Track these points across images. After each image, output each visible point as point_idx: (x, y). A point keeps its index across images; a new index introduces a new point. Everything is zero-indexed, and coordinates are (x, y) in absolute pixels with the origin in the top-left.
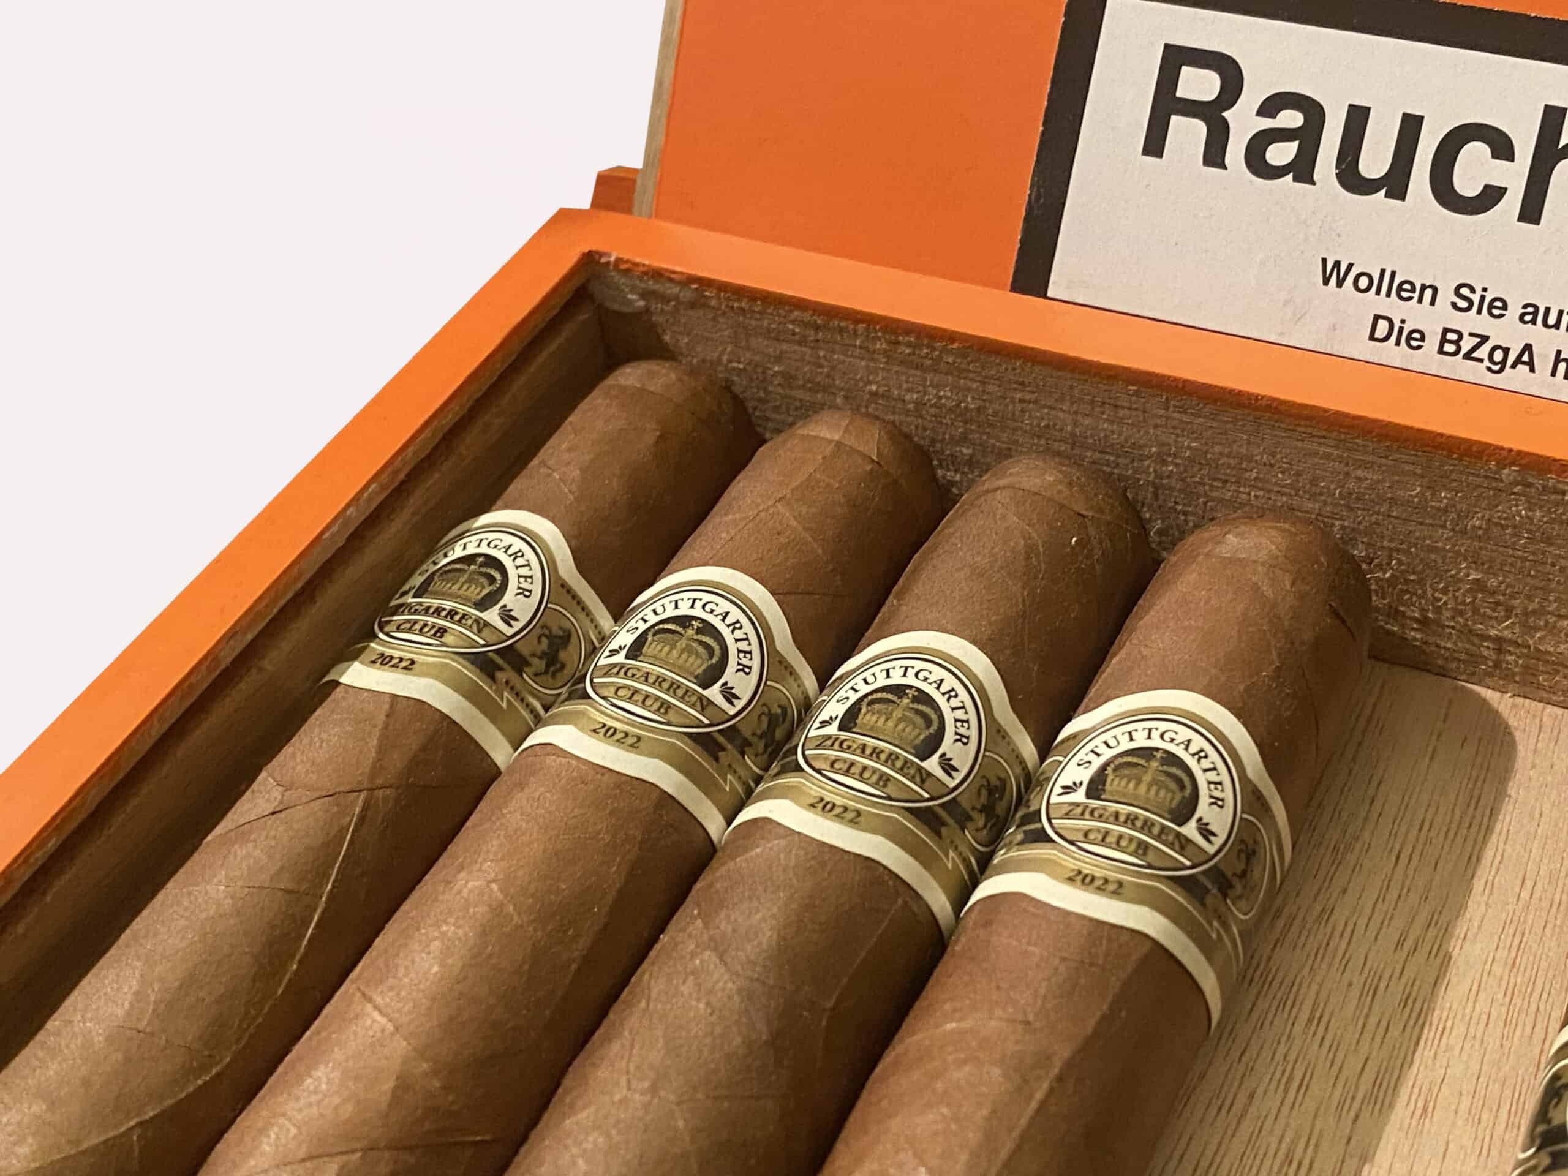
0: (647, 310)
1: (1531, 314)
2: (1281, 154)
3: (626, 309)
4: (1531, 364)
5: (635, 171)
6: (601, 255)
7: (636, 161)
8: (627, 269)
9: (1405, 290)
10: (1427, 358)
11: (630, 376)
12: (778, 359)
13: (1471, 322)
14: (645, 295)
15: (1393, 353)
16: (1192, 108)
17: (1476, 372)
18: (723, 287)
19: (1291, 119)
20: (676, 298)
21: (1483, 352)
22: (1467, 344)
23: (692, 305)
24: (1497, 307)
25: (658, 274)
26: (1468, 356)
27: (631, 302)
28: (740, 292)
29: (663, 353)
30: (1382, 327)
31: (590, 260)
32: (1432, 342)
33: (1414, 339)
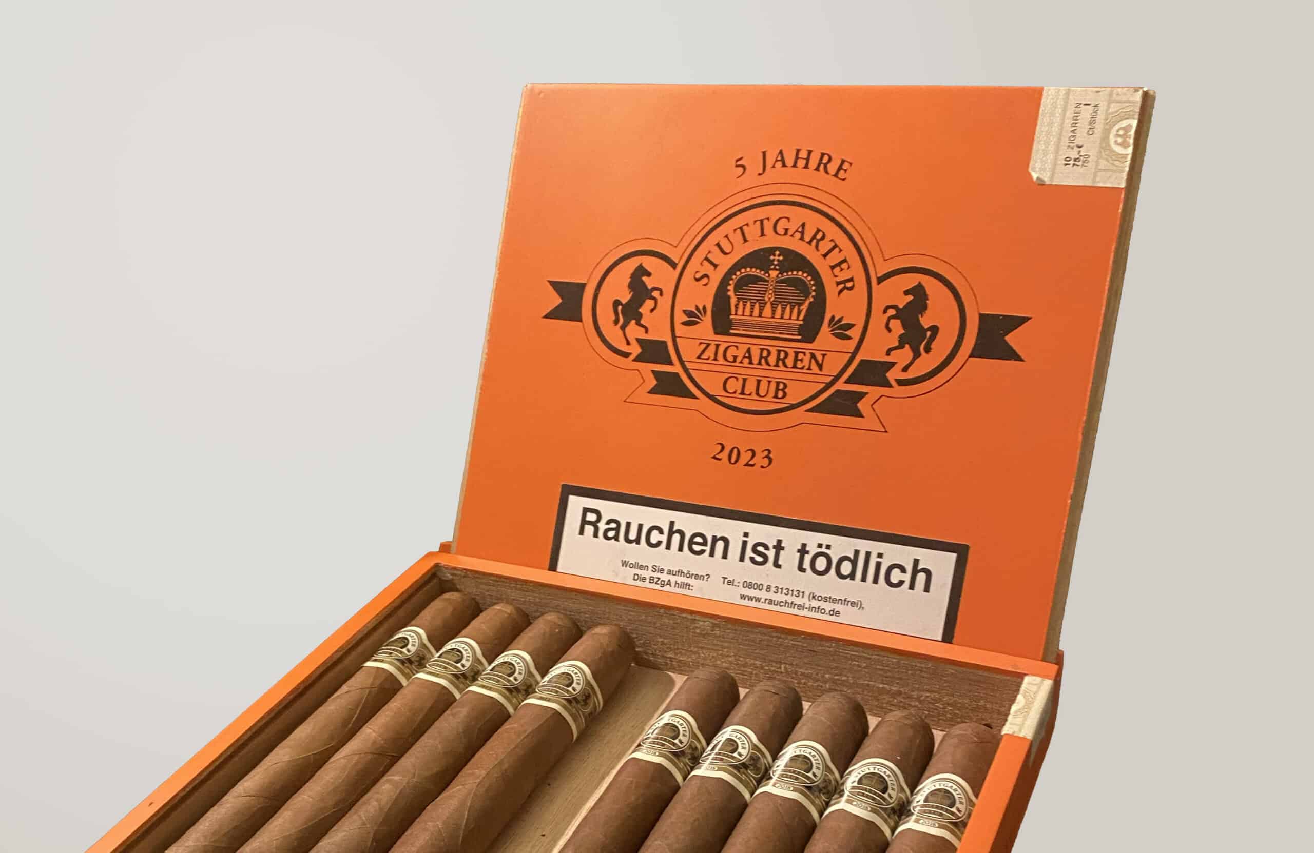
0: (452, 579)
1: (669, 572)
2: (611, 534)
3: (447, 579)
4: (670, 585)
5: (451, 542)
6: (440, 563)
7: (450, 539)
8: (447, 567)
9: (641, 567)
10: (647, 584)
11: (447, 596)
12: (488, 591)
13: (656, 575)
14: (453, 574)
15: (639, 583)
16: (590, 523)
17: (658, 587)
18: (472, 571)
19: (613, 525)
20: (460, 575)
21: (659, 582)
22: (656, 580)
23: (464, 577)
24: (662, 571)
25: (455, 569)
26: (656, 583)
27: (447, 577)
28: (477, 572)
29: (457, 590)
30: (636, 577)
31: (437, 566)
32: (648, 580)
33: (644, 579)
